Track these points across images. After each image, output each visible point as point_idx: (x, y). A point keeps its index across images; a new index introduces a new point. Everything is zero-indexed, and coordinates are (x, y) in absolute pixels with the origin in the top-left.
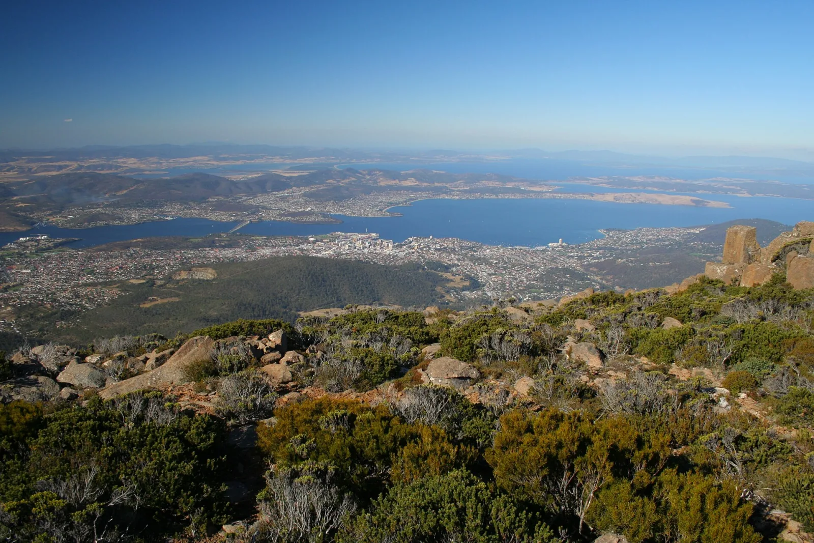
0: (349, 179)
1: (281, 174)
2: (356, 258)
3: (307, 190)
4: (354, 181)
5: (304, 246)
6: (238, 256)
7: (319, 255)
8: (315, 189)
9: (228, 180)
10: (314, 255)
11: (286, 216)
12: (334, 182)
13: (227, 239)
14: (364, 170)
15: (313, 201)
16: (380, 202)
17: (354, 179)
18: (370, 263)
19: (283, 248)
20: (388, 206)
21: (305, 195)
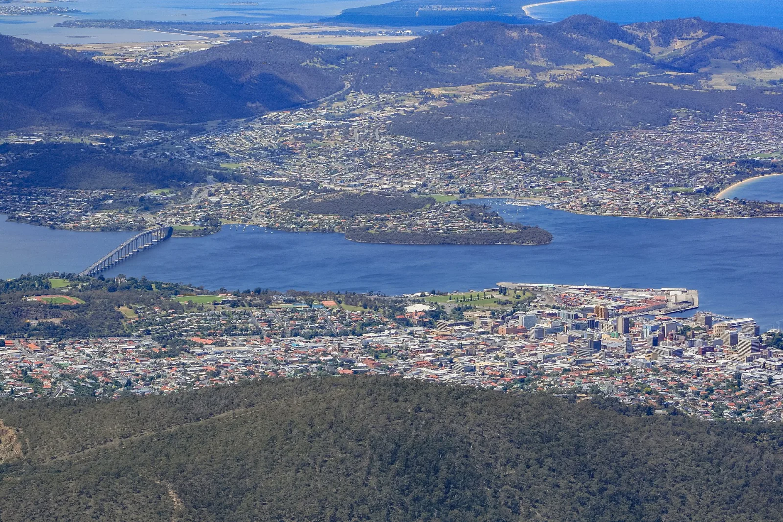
0: (580, 61)
1: (305, 39)
2: (595, 390)
3: (411, 103)
4: (600, 71)
5: (388, 338)
6: (113, 372)
7: (448, 376)
8: (443, 103)
9: (91, 64)
10: (427, 373)
11: (316, 209)
12: (522, 73)
13: (75, 301)
14: (641, 27)
15: (429, 150)
16: (708, 159)
17: (605, 63)
18: (650, 410)
19: (300, 342)
20: (741, 175)
21: (398, 126)
